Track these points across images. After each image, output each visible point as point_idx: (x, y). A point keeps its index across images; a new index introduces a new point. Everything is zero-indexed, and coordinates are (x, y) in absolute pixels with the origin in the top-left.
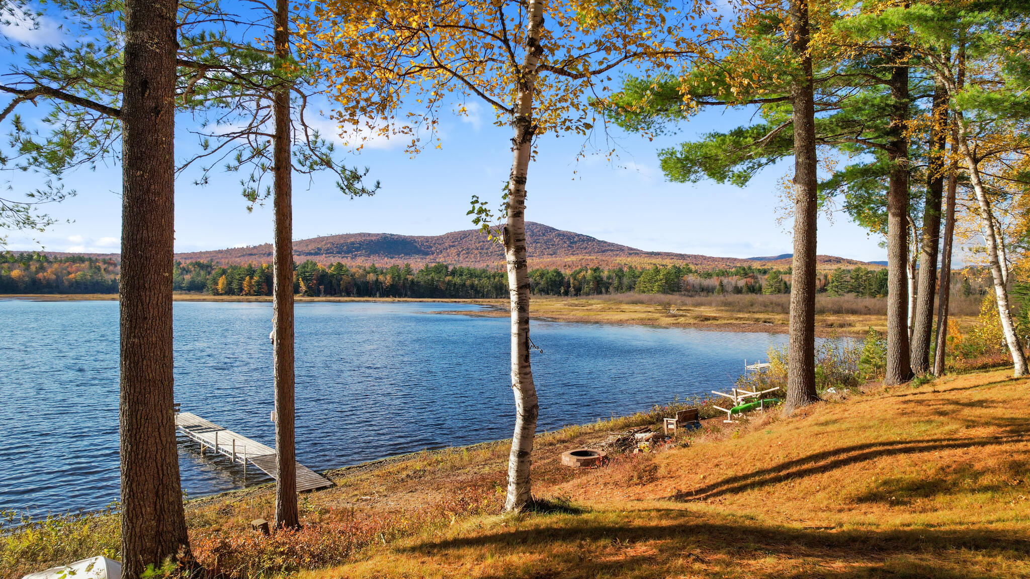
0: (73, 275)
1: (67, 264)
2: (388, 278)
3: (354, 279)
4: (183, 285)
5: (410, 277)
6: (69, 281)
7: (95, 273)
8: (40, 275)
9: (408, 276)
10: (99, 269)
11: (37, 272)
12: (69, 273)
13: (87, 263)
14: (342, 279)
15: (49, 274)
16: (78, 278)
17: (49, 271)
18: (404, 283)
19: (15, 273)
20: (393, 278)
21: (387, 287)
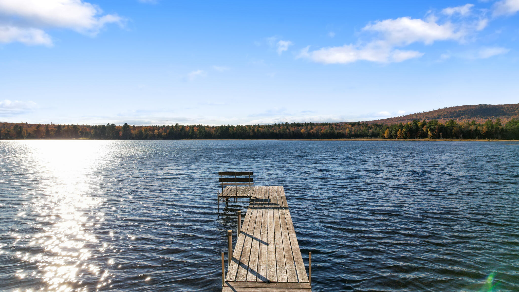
0: (323, 131)
1: (321, 126)
2: (484, 128)
3: (461, 129)
4: (369, 135)
5: (500, 127)
6: (321, 133)
7: (331, 130)
8: (311, 131)
9: (499, 126)
10: (333, 128)
11: (310, 130)
12: (321, 130)
13: (328, 126)
14: (453, 129)
15: (314, 131)
16: (325, 132)
17: (314, 129)
18: (496, 130)
19: (302, 130)
20: (488, 128)
21: (483, 133)
